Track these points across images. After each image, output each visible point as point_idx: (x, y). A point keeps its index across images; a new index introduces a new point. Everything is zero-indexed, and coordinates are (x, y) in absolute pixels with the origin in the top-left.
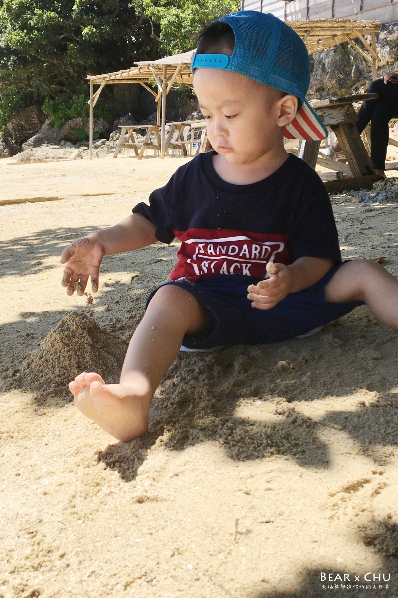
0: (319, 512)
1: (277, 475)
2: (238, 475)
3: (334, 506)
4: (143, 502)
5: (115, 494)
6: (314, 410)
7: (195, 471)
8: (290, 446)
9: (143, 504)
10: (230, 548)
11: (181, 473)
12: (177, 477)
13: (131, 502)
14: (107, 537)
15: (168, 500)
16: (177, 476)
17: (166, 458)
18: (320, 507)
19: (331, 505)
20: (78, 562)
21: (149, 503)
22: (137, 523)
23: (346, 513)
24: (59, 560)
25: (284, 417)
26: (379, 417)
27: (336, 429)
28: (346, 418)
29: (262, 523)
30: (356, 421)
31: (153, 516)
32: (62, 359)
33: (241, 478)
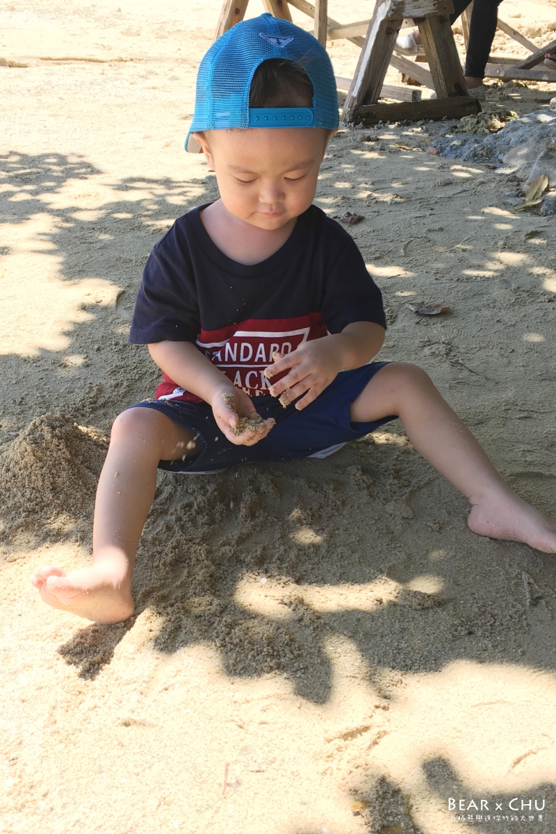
0: (313, 762)
1: (274, 702)
2: (233, 696)
3: (329, 757)
4: (129, 725)
5: (99, 708)
6: (324, 600)
7: (186, 684)
8: (292, 659)
9: (130, 728)
10: (217, 805)
11: (172, 686)
12: (167, 692)
13: (116, 724)
14: (91, 772)
15: (156, 726)
16: (166, 690)
17: (156, 662)
18: (314, 756)
19: (325, 755)
20: (62, 804)
21: (136, 728)
22: (123, 755)
23: (340, 767)
24: (43, 800)
25: (290, 610)
26: (395, 622)
27: (345, 635)
28: (359, 620)
29: (252, 772)
30: (369, 626)
31: (140, 748)
32: (33, 478)
33: (235, 702)
